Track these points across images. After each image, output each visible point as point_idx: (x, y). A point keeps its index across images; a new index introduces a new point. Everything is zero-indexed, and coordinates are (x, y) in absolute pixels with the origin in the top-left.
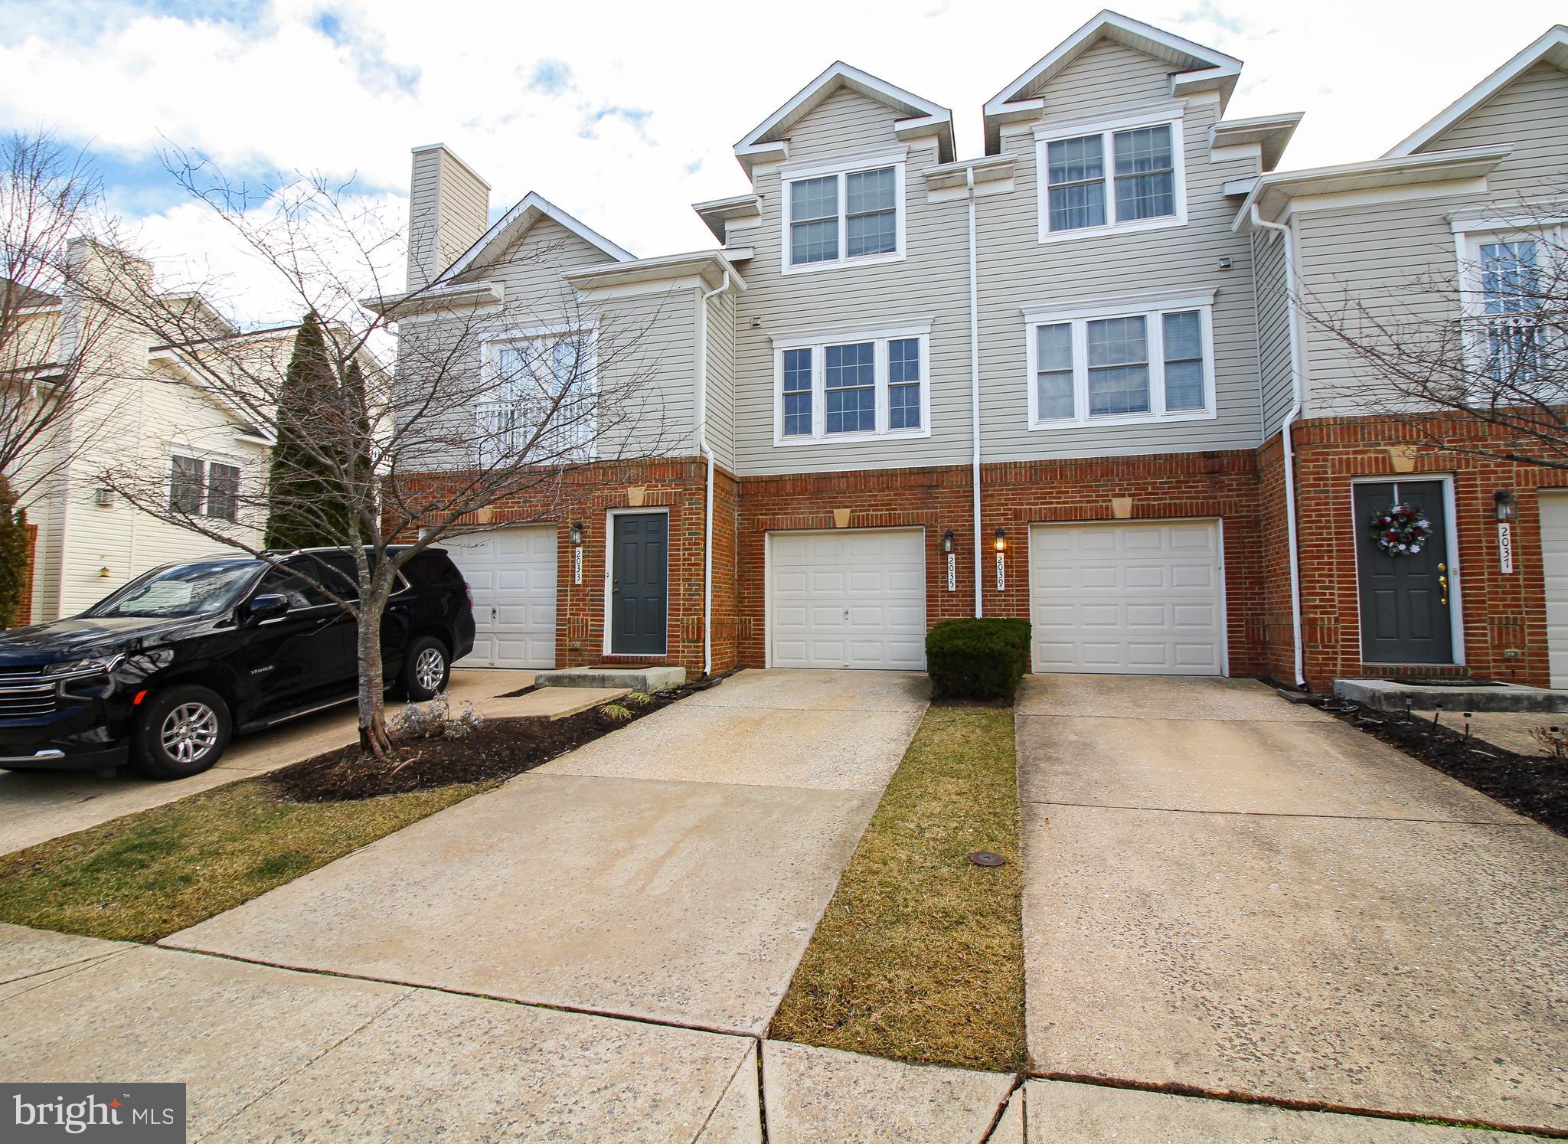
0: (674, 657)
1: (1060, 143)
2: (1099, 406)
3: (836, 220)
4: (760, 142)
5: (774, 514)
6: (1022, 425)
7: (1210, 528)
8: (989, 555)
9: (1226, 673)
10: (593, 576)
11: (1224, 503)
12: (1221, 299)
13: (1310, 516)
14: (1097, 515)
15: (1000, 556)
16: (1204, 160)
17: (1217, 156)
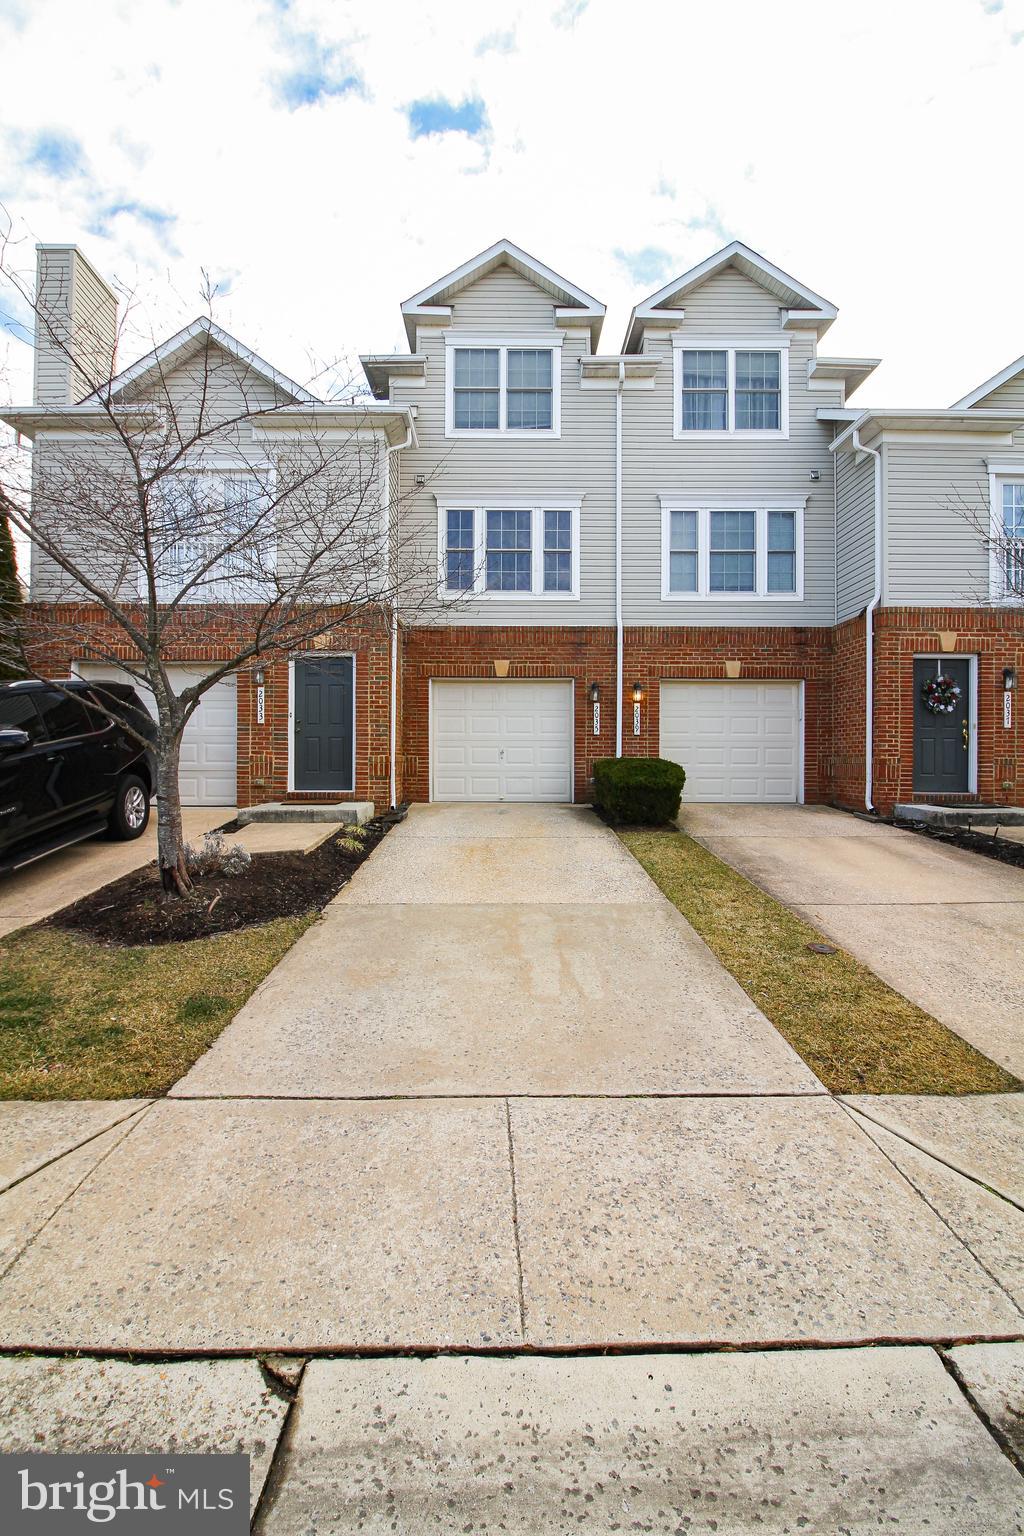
0: (362, 793)
1: (693, 353)
2: (717, 584)
3: (497, 392)
4: (425, 304)
5: (438, 662)
6: (656, 596)
7: (794, 689)
8: (628, 704)
9: (802, 800)
10: (276, 716)
11: (808, 668)
12: (811, 504)
13: (885, 682)
14: (714, 674)
15: (637, 705)
16: (803, 387)
17: (813, 385)
